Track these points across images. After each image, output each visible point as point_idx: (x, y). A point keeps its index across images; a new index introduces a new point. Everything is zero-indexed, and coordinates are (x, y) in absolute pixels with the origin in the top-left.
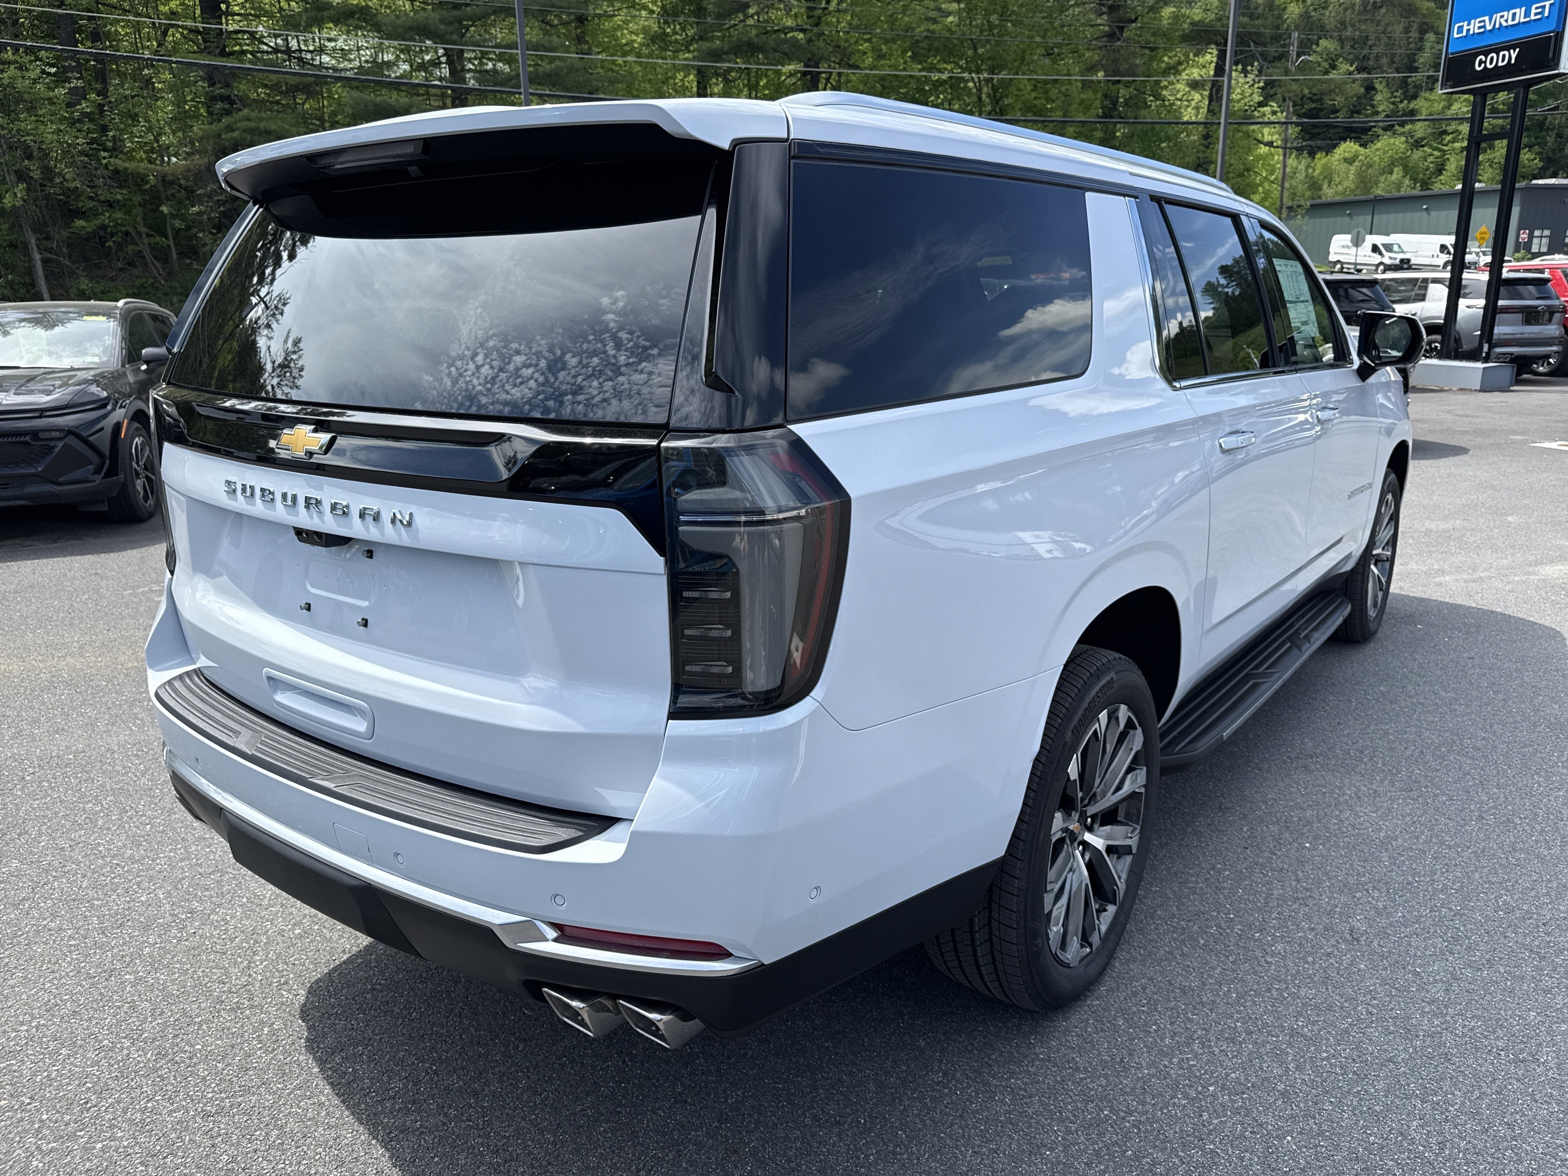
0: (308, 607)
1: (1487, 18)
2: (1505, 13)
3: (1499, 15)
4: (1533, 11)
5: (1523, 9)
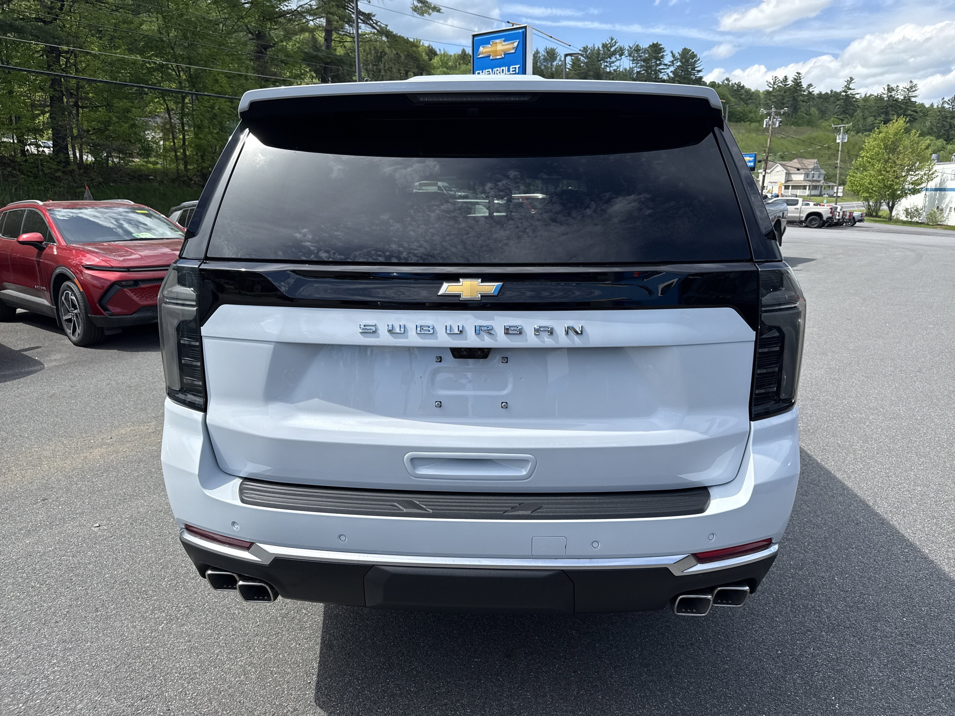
0: (440, 405)
1: (490, 70)
2: (499, 69)
3: (496, 69)
4: (511, 70)
5: (507, 68)
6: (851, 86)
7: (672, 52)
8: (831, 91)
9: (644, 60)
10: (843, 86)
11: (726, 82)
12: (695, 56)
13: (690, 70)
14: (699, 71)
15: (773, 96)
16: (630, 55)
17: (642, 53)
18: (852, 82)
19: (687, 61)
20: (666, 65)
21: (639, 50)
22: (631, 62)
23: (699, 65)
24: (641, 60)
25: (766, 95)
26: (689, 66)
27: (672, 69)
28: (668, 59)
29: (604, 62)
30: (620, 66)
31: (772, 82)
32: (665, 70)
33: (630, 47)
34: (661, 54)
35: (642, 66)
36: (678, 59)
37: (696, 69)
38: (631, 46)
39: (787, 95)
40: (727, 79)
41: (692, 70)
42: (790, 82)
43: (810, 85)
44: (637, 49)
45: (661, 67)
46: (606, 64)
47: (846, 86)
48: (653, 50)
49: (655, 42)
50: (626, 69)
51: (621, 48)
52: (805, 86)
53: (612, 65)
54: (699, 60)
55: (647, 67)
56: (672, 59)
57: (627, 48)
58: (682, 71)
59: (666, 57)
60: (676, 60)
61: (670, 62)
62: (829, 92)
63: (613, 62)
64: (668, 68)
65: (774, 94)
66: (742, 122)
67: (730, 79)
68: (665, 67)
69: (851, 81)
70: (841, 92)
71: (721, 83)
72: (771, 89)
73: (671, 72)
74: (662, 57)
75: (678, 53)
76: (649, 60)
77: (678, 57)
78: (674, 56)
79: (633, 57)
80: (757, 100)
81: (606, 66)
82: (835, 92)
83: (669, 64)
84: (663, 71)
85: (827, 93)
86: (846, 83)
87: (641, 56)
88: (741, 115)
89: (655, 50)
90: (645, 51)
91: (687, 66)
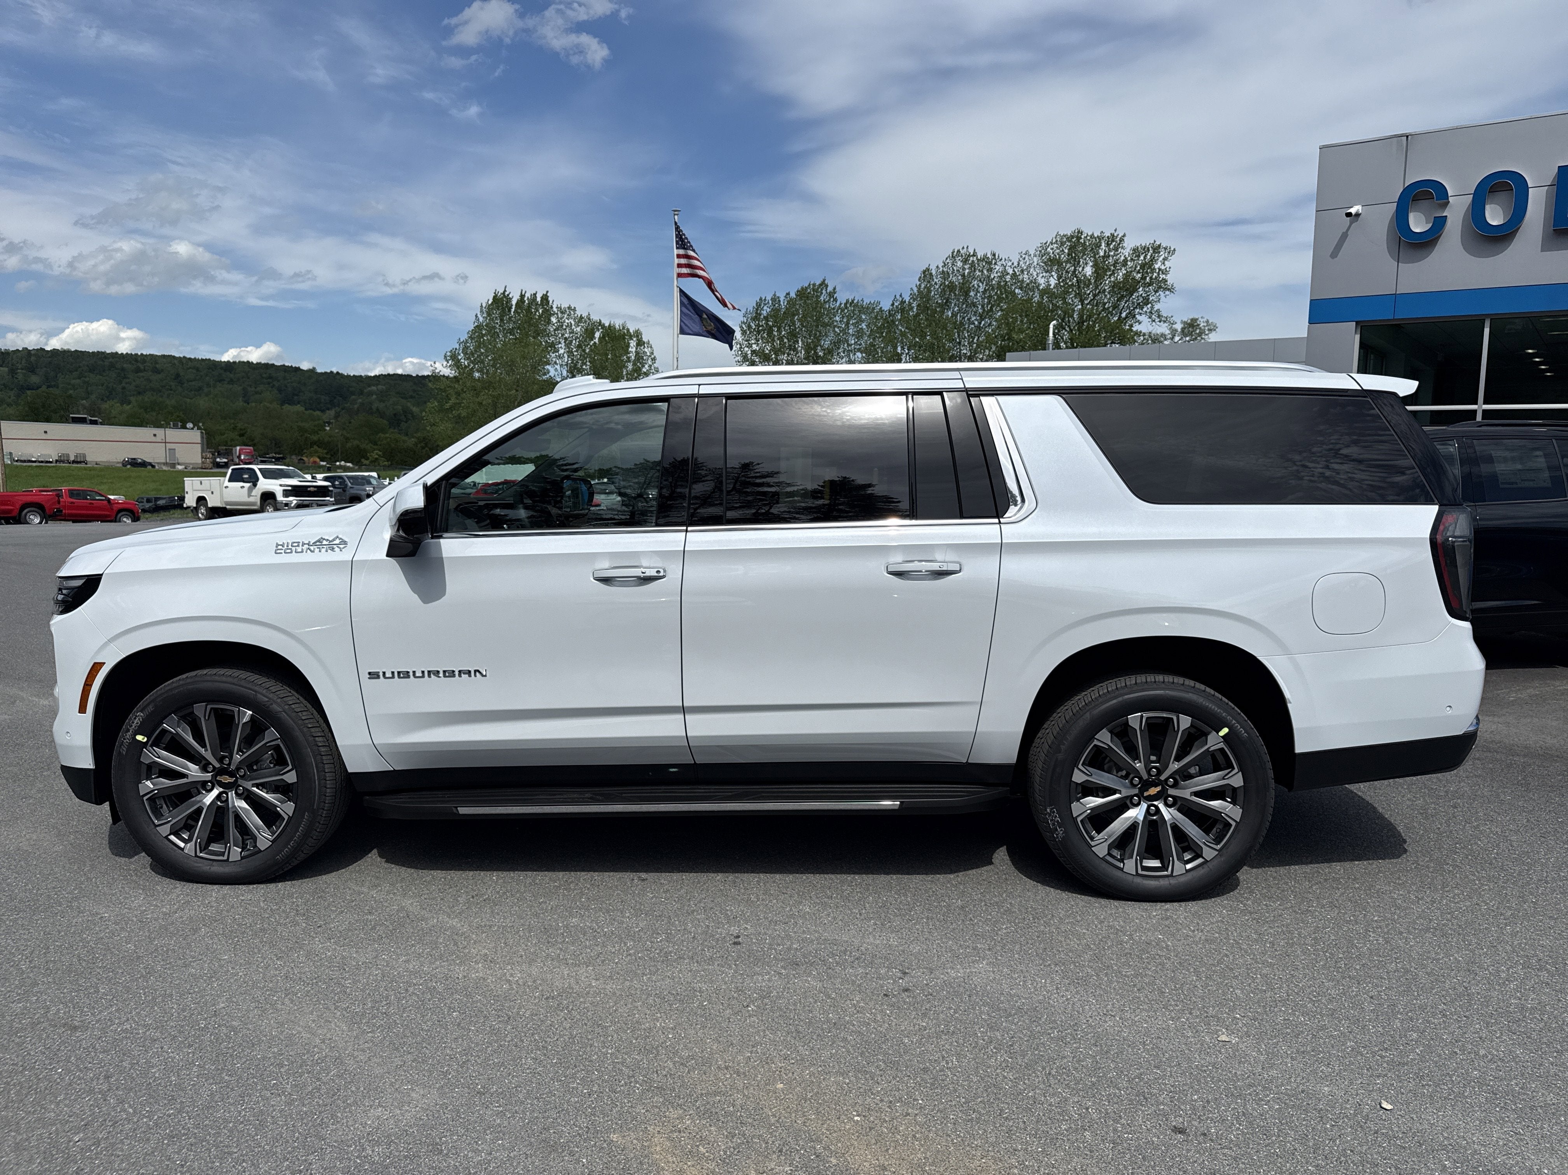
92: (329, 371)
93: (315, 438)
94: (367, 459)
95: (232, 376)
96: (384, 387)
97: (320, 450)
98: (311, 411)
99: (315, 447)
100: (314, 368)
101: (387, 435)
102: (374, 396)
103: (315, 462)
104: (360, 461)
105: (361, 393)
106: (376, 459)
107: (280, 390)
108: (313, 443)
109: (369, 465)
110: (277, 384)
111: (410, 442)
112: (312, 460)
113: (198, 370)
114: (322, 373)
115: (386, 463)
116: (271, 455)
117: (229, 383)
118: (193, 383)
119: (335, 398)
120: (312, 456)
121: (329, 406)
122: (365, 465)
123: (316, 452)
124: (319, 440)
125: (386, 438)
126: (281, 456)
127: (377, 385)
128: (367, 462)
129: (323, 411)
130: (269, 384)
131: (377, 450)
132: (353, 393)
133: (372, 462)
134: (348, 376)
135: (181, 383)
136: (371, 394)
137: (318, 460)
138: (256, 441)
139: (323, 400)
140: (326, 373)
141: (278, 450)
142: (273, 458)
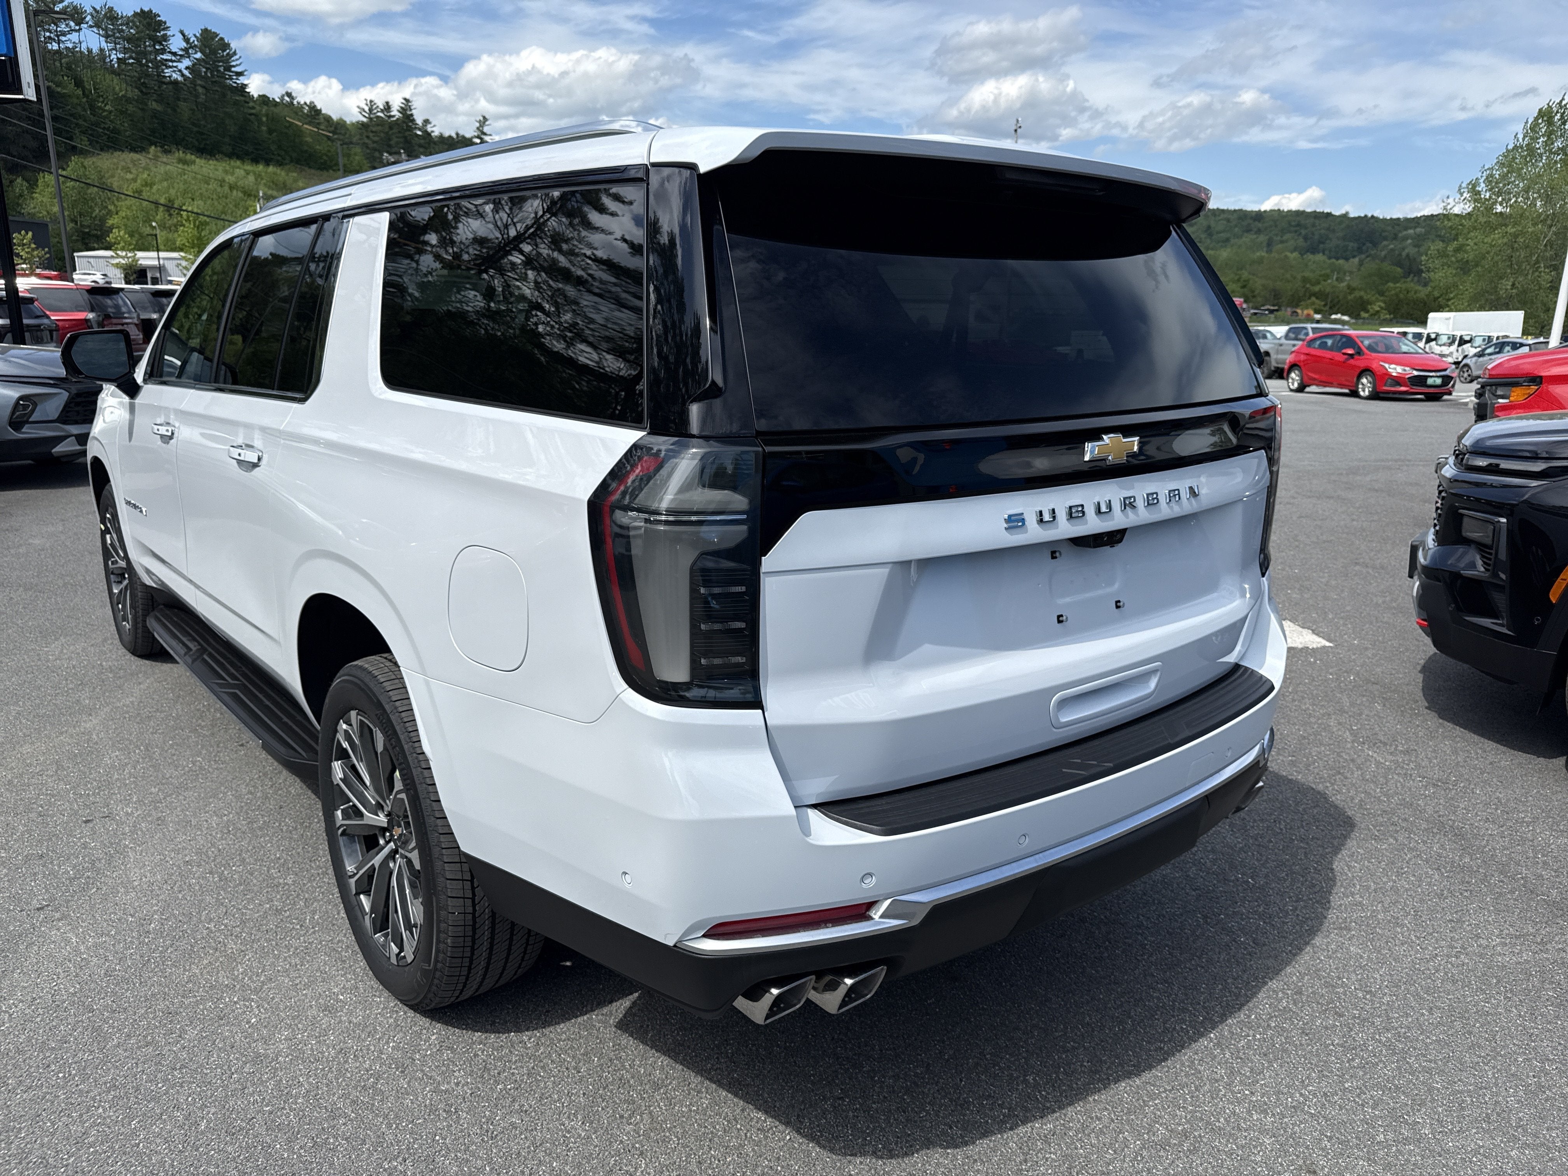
0: (1060, 620)
6: (486, 129)
7: (182, 32)
8: (457, 134)
9: (129, 40)
10: (475, 129)
11: (287, 98)
12: (227, 46)
13: (222, 69)
14: (240, 74)
15: (372, 132)
16: (97, 25)
17: (121, 25)
18: (487, 123)
19: (214, 52)
20: (174, 54)
21: (117, 19)
22: (103, 39)
23: (238, 62)
24: (124, 39)
25: (360, 129)
26: (219, 62)
27: (187, 62)
28: (176, 44)
29: (44, 30)
30: (80, 43)
31: (367, 109)
32: (175, 64)
33: (94, 9)
34: (162, 33)
35: (125, 50)
36: (195, 46)
37: (233, 69)
38: (98, 8)
39: (393, 134)
40: (289, 95)
41: (225, 70)
42: (395, 112)
43: (427, 122)
44: (111, 15)
45: (165, 57)
46: (48, 34)
47: (478, 128)
48: (145, 22)
49: (146, 9)
50: (90, 51)
51: (75, 8)
52: (419, 121)
53: (63, 38)
54: (235, 53)
55: (137, 53)
56: (184, 45)
57: (89, 10)
58: (207, 69)
59: (172, 40)
60: (191, 47)
61: (181, 49)
62: (454, 136)
63: (64, 34)
64: (179, 61)
65: (374, 129)
66: (331, 171)
67: (294, 94)
68: (173, 58)
69: (484, 123)
70: (472, 138)
71: (278, 100)
72: (365, 120)
73: (187, 68)
74: (165, 38)
75: (195, 35)
76: (138, 39)
77: (196, 43)
78: (186, 40)
79: (106, 30)
80: (347, 136)
81: (50, 38)
82: (463, 137)
83: (181, 53)
84: (170, 64)
85: (450, 137)
86: (478, 125)
87: (122, 31)
88: (325, 158)
89: (149, 24)
90: (128, 21)
91: (214, 62)
92: (1363, 215)
93: (1317, 289)
94: (1367, 311)
95: (1260, 225)
96: (1423, 230)
97: (1317, 301)
98: (1334, 260)
99: (1313, 299)
100: (1347, 213)
101: (1398, 285)
102: (1409, 241)
103: (1308, 315)
104: (1359, 315)
105: (1395, 237)
106: (1378, 312)
107: (1306, 238)
108: (1315, 294)
109: (1368, 319)
110: (1303, 232)
111: (1423, 292)
112: (1306, 312)
113: (1228, 220)
114: (1355, 218)
115: (1388, 316)
116: (1266, 307)
117: (1256, 233)
118: (1222, 235)
119: (1364, 244)
120: (1307, 308)
121: (1355, 253)
122: (1364, 318)
123: (1313, 303)
124: (1320, 291)
125: (1396, 288)
126: (1276, 308)
127: (1415, 227)
128: (1366, 315)
129: (1347, 259)
130: (1296, 232)
131: (1382, 301)
132: (1385, 239)
133: (1372, 315)
134: (1384, 220)
135: (1210, 235)
136: (1406, 238)
137: (1312, 312)
138: (1256, 293)
139: (1350, 248)
140: (1359, 217)
141: (1276, 302)
142: (1268, 310)
